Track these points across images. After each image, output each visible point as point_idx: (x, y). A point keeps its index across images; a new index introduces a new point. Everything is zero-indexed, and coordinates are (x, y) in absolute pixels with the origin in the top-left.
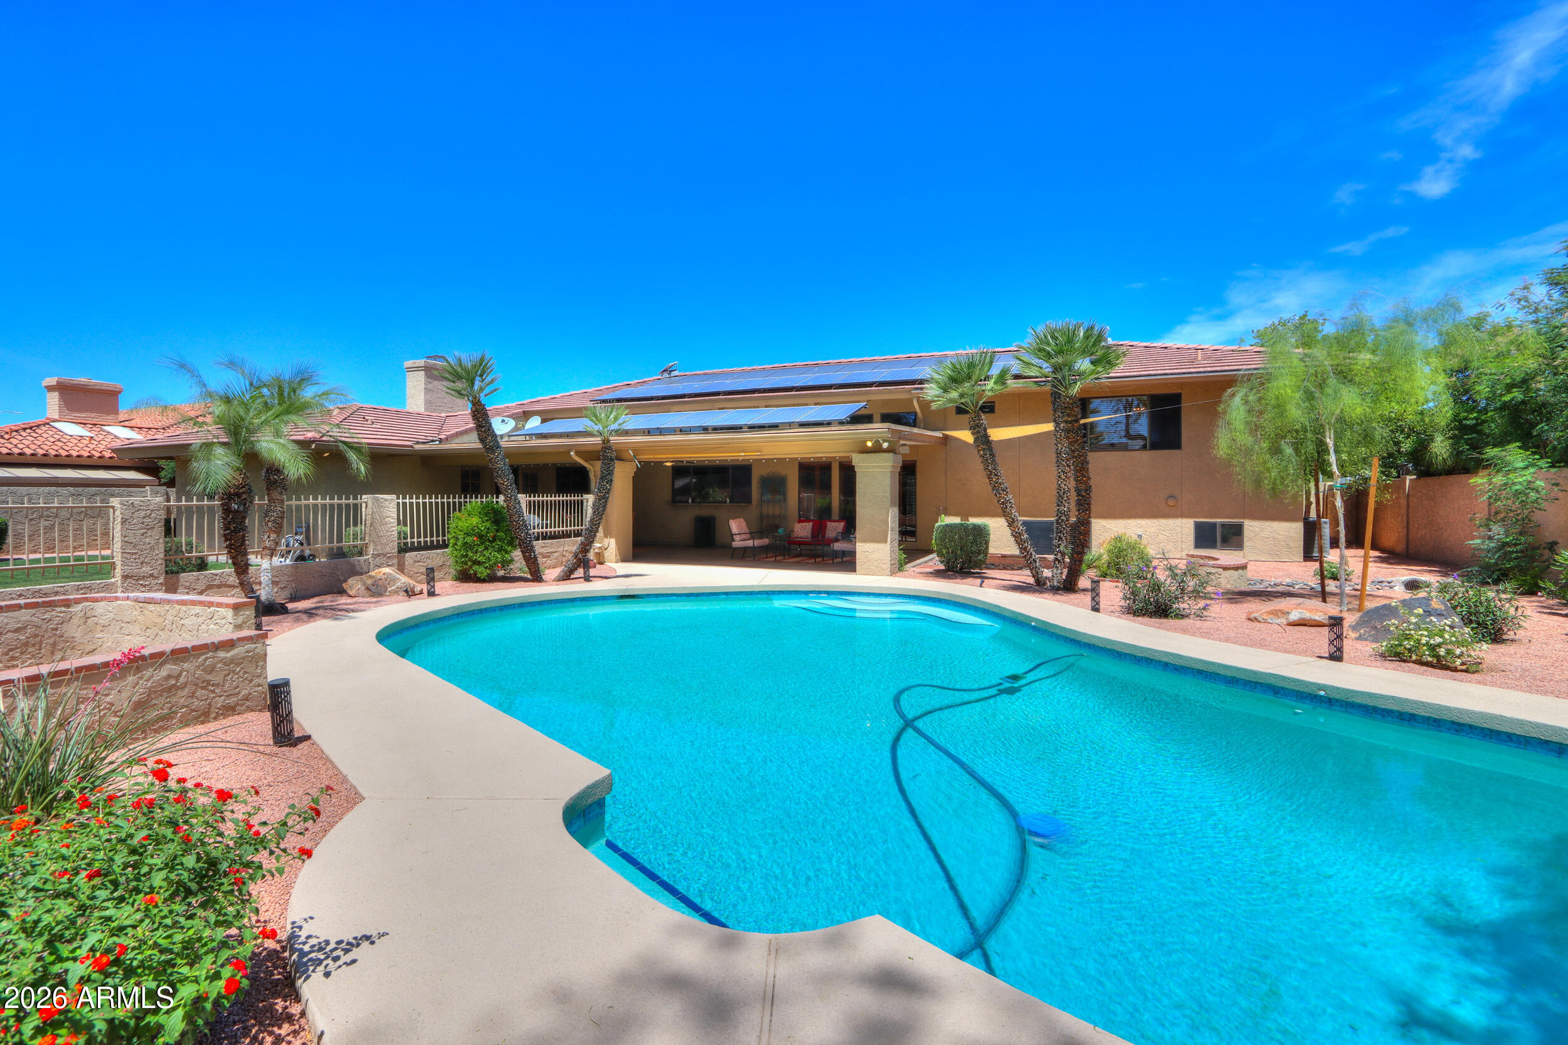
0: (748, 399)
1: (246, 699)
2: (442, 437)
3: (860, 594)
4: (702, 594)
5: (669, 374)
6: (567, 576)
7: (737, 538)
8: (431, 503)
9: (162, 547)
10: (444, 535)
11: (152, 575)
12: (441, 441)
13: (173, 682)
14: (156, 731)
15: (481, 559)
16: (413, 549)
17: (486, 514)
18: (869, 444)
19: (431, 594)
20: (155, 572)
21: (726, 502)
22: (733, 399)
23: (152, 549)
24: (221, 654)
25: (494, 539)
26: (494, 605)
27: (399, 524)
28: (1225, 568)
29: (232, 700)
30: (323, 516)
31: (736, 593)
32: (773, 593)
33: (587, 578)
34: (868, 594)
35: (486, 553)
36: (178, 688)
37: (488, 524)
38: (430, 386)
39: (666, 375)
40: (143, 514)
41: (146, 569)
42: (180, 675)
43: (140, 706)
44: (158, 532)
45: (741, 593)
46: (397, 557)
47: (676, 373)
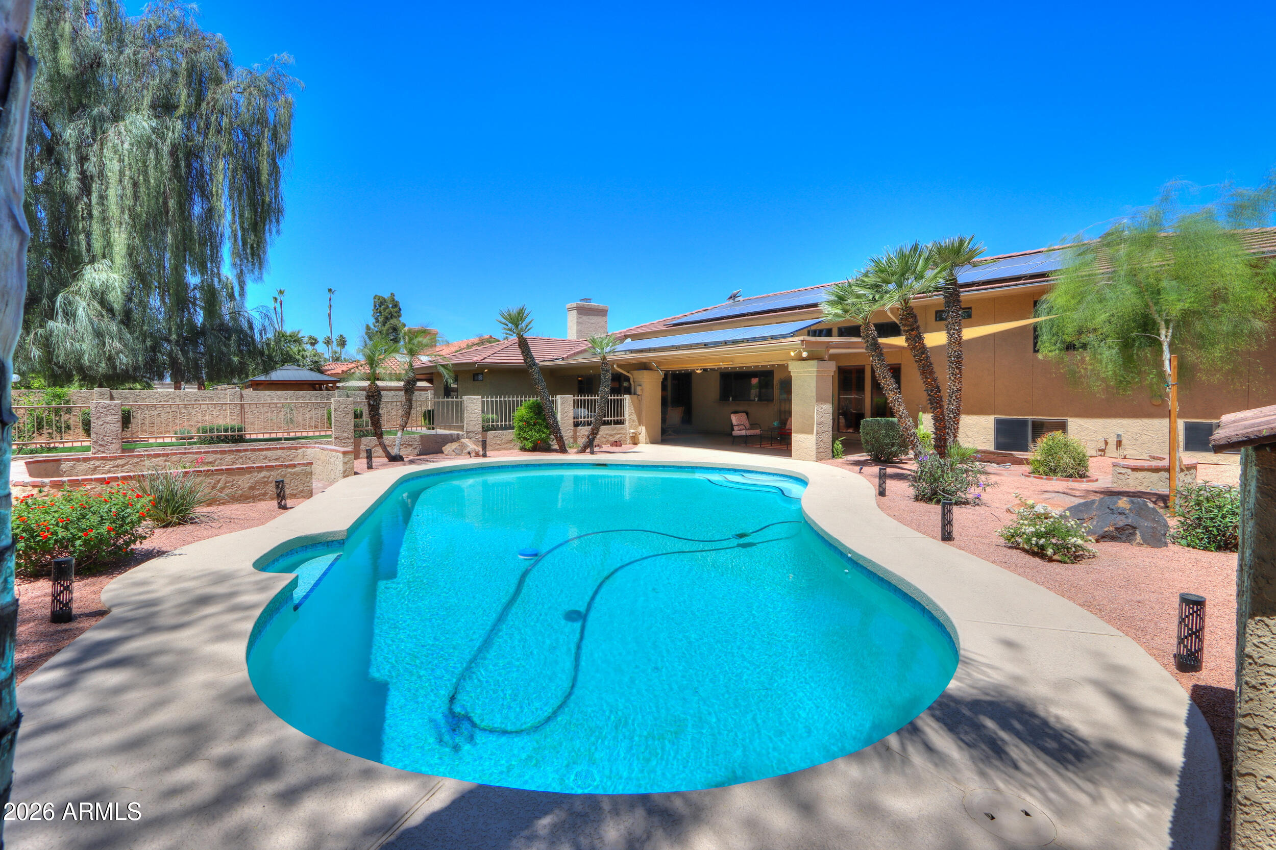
0: (763, 318)
1: (301, 492)
2: (564, 356)
3: (756, 472)
4: (647, 466)
5: (734, 300)
6: (583, 451)
7: (736, 428)
8: (505, 401)
9: (353, 423)
10: (510, 421)
11: (348, 438)
12: (563, 359)
13: (266, 480)
14: (259, 500)
15: (528, 437)
16: (494, 428)
17: (531, 408)
18: (792, 354)
19: (485, 456)
20: (350, 437)
21: (754, 400)
22: (752, 319)
23: (348, 424)
24: (289, 470)
25: (535, 424)
26: (507, 464)
27: (483, 412)
28: (1135, 469)
29: (294, 492)
30: (443, 409)
31: (670, 467)
32: (697, 468)
33: (592, 453)
34: (762, 473)
35: (530, 433)
36: (269, 483)
37: (531, 414)
38: (580, 320)
39: (731, 301)
40: (344, 406)
41: (345, 435)
42: (269, 477)
43: (252, 488)
44: (351, 416)
45: (674, 467)
46: (482, 433)
47: (741, 299)
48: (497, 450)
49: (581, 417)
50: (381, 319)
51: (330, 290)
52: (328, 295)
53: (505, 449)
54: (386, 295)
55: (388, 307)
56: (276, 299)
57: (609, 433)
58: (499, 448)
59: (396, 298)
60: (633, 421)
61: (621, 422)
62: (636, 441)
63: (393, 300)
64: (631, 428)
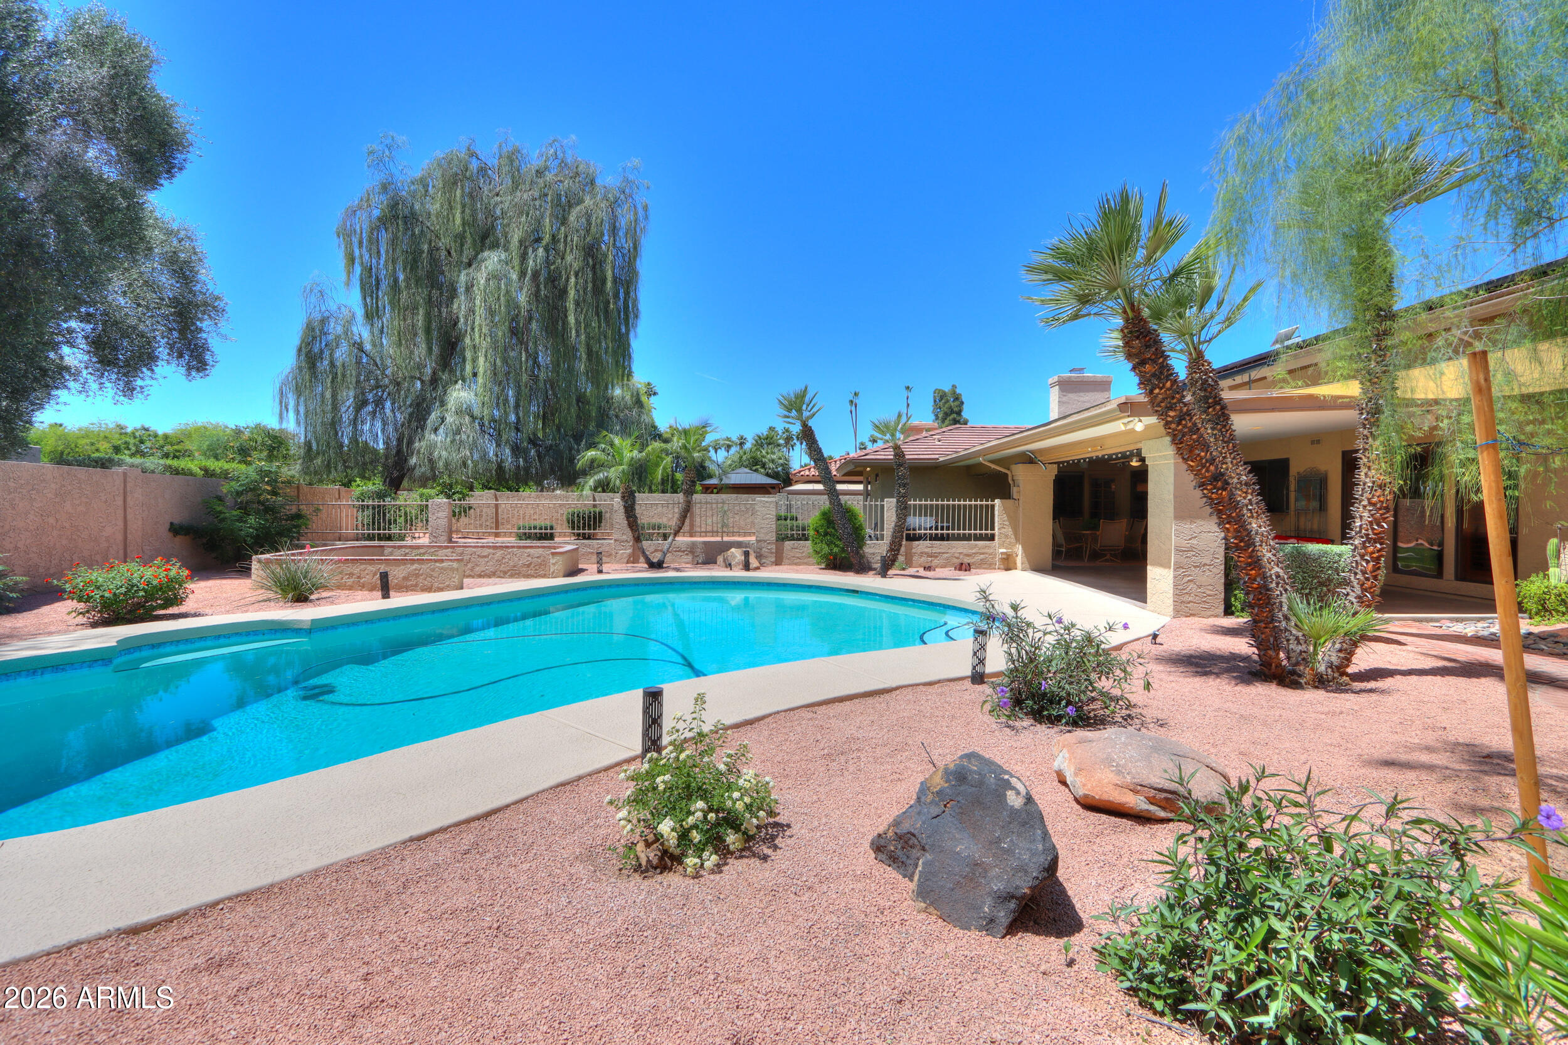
15: (818, 550)
25: (825, 535)
33: (884, 575)
35: (820, 545)
37: (823, 522)
38: (1065, 399)
46: (776, 544)
48: (796, 564)
49: (920, 529)
50: (940, 416)
51: (908, 388)
52: (905, 393)
53: (806, 564)
54: (947, 388)
55: (948, 401)
56: (851, 402)
57: (965, 551)
58: (797, 562)
59: (958, 391)
60: (1007, 536)
61: (992, 538)
62: (1011, 565)
63: (954, 393)
64: (1002, 545)
